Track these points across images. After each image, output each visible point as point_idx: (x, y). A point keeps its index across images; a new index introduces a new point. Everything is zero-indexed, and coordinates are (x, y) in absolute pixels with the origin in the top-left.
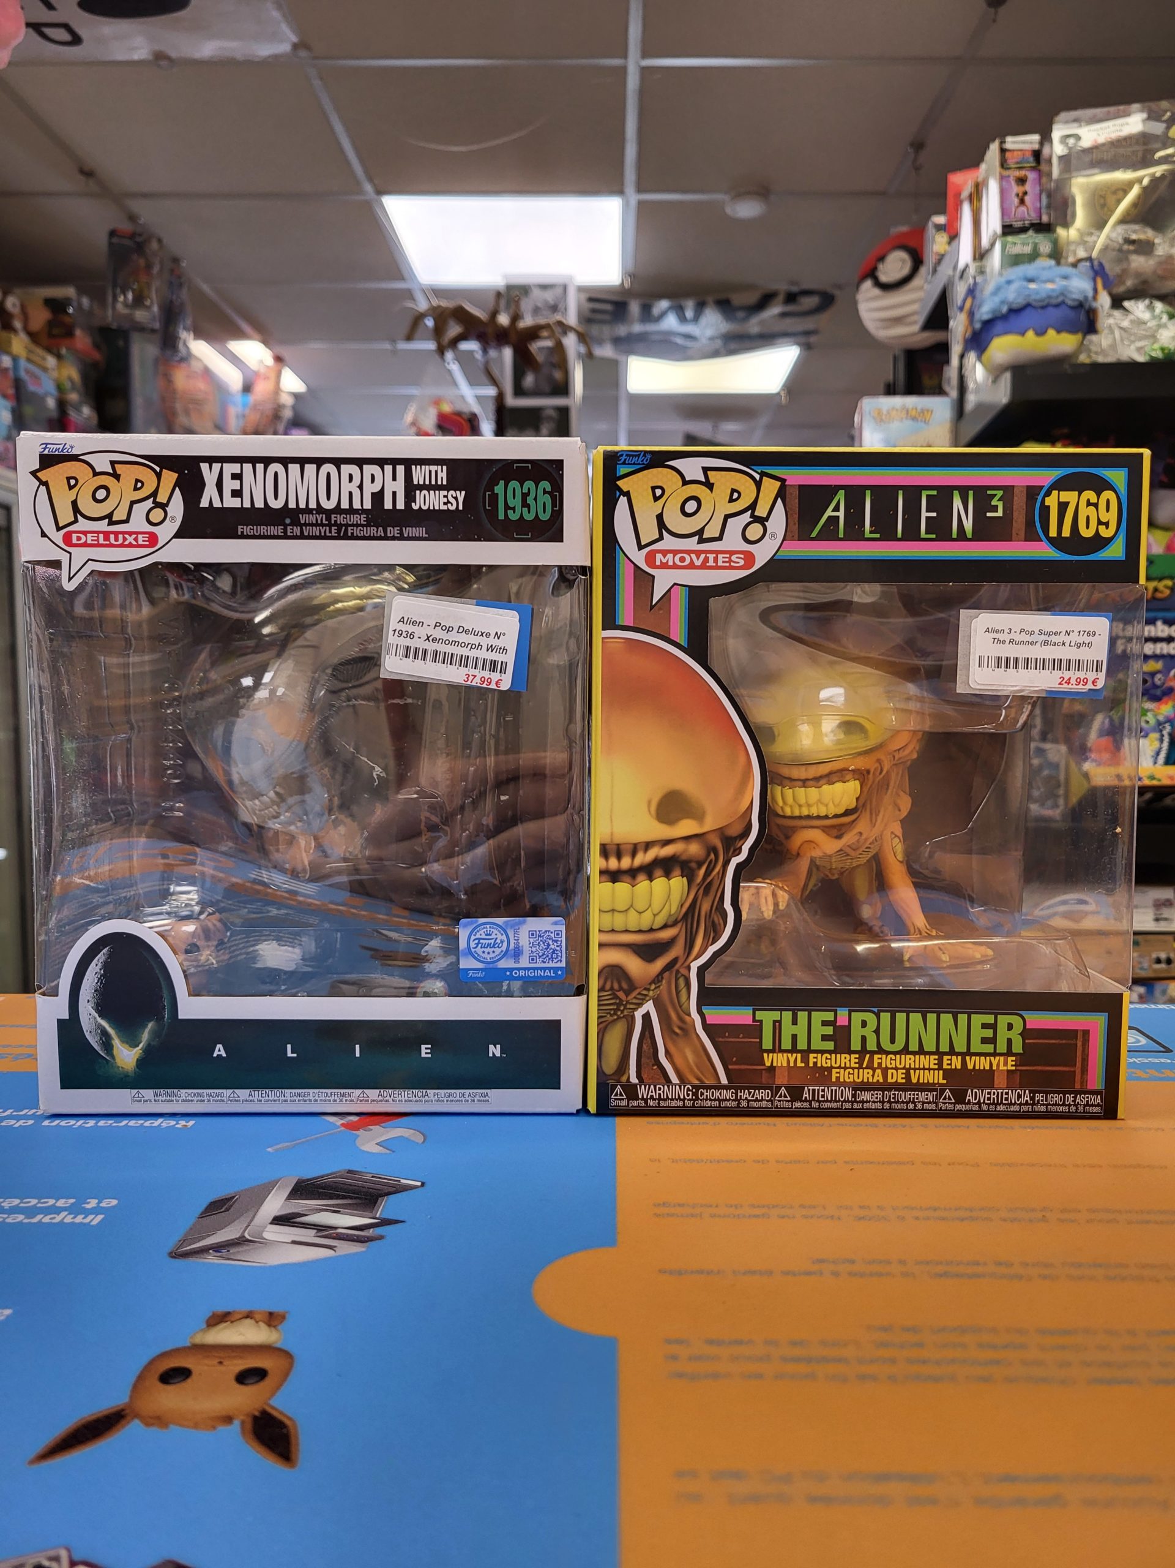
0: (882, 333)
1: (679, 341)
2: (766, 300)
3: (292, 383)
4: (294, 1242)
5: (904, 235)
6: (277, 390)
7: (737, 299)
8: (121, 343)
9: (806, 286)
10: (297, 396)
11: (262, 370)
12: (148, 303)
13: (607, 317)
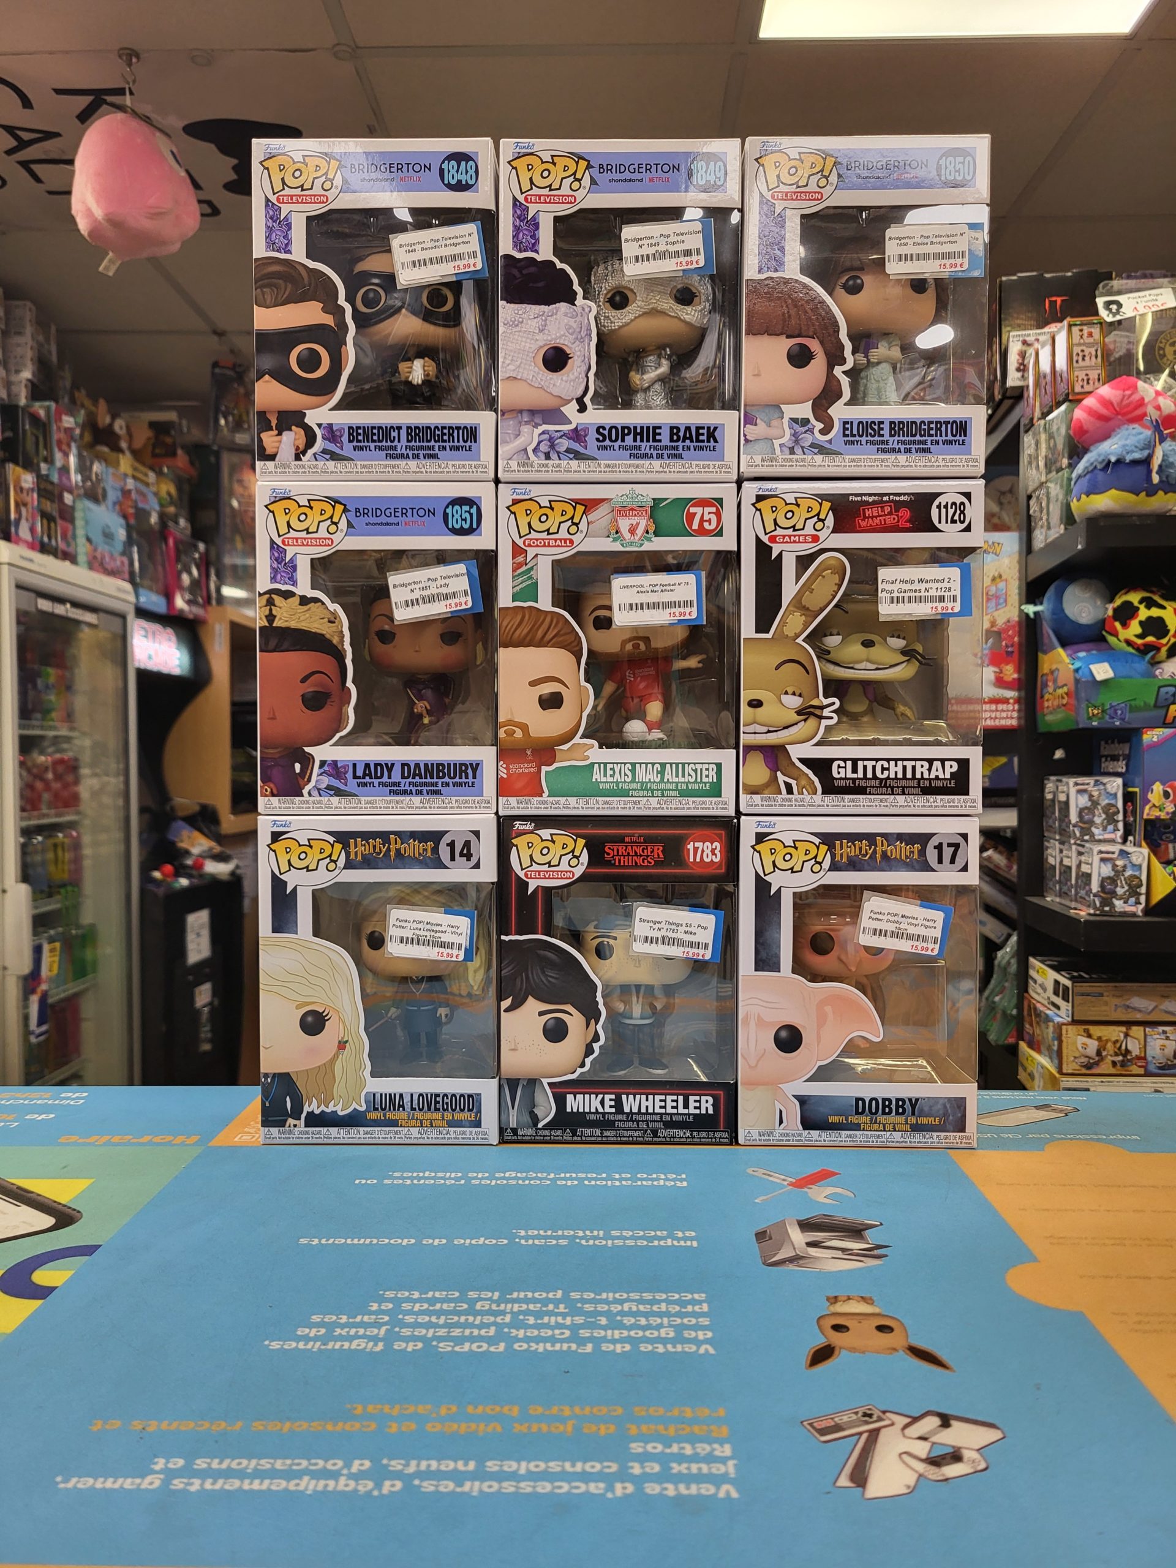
4: (834, 1258)
8: (213, 459)
12: (246, 426)
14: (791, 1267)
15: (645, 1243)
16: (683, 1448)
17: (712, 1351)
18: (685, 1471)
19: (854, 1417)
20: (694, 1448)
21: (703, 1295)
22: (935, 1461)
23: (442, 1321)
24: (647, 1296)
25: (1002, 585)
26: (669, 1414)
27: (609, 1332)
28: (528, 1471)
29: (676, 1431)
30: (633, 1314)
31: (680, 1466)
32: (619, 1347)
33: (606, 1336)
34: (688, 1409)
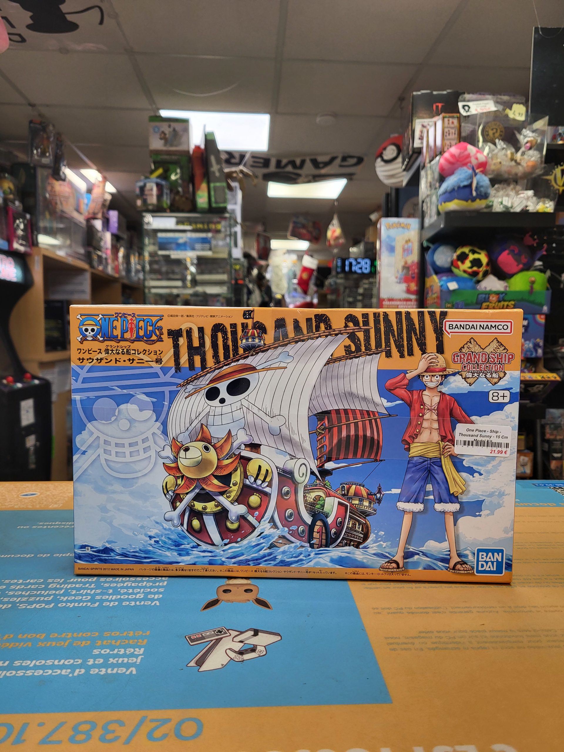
0: (387, 182)
1: (293, 176)
2: (333, 159)
3: (110, 188)
5: (396, 138)
6: (104, 191)
7: (320, 159)
8: (32, 171)
9: (352, 154)
10: (112, 194)
11: (97, 183)
12: (48, 154)
13: (261, 165)
16: (120, 651)
17: (158, 604)
18: (116, 662)
19: (213, 633)
20: (125, 651)
22: (241, 653)
23: (27, 594)
25: (410, 244)
26: (121, 635)
27: (111, 597)
28: (35, 665)
29: (121, 643)
30: (127, 588)
31: (113, 659)
32: (112, 603)
33: (108, 598)
34: (132, 632)
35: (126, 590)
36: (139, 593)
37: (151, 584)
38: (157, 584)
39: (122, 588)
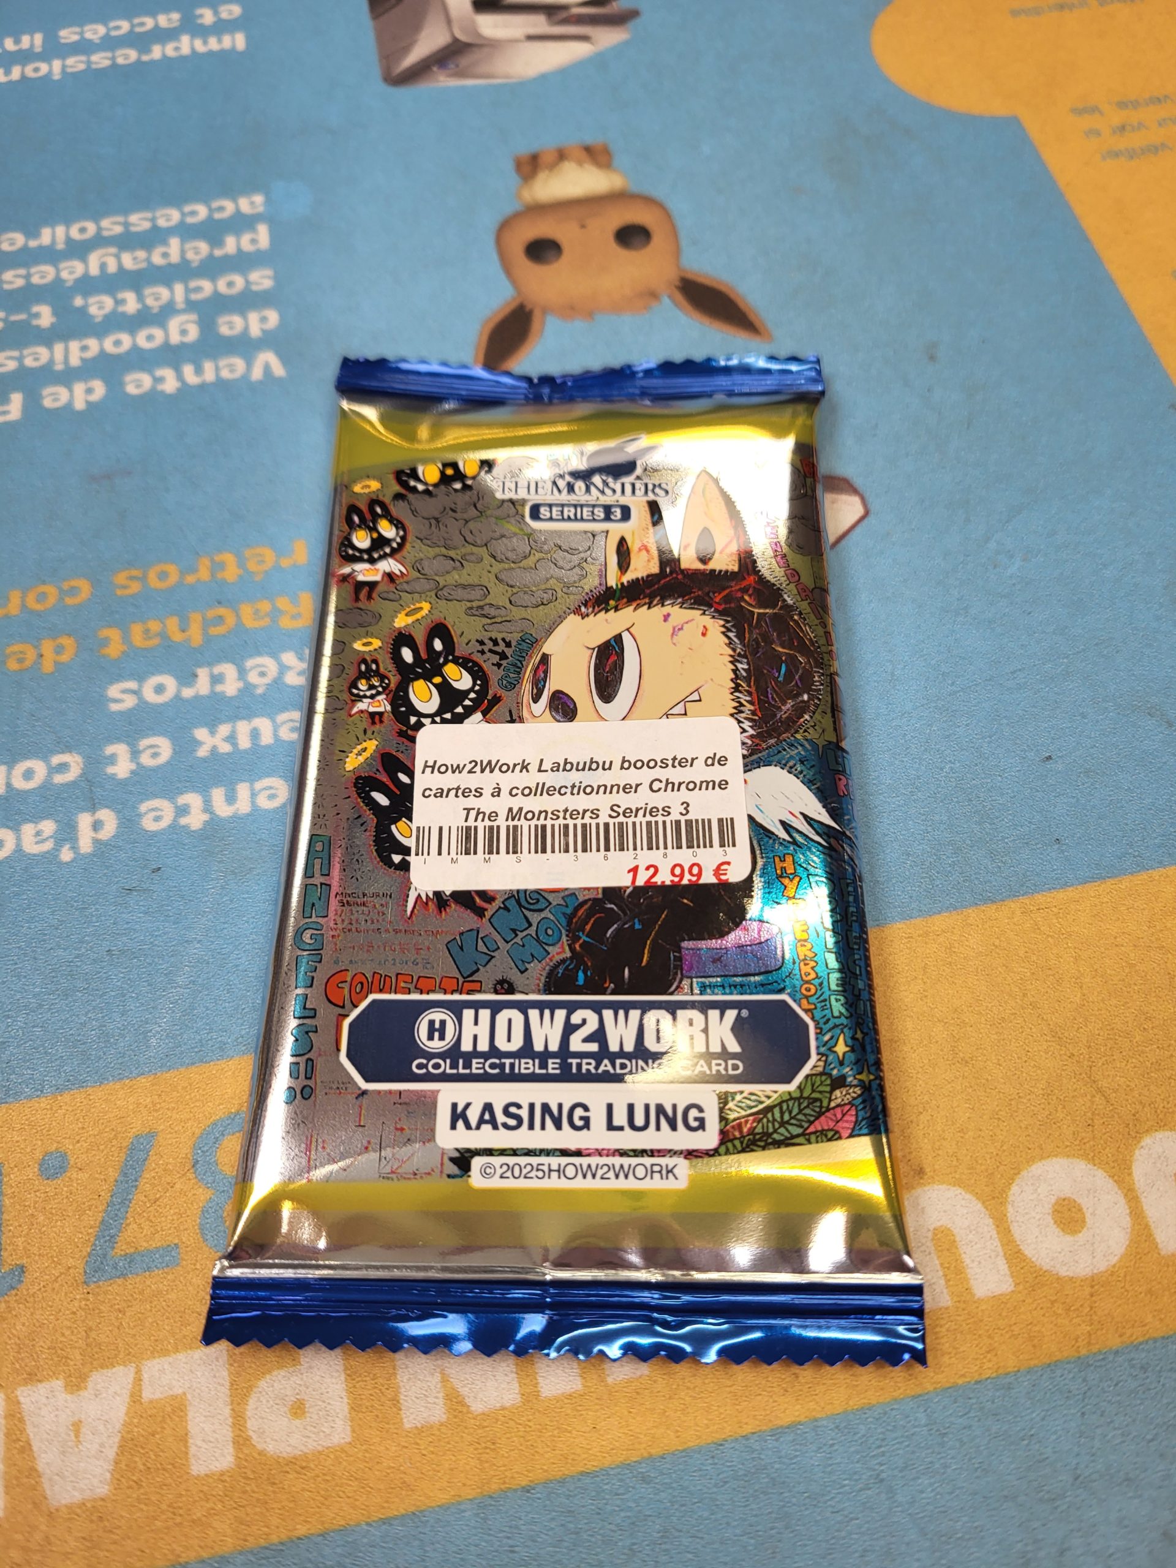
4: (531, 38)
14: (443, 82)
15: (133, 55)
16: (221, 679)
17: (278, 370)
18: (225, 748)
20: (242, 673)
21: (259, 199)
24: (139, 221)
26: (190, 579)
27: (59, 348)
29: (206, 624)
30: (109, 283)
31: (213, 733)
32: (79, 388)
33: (51, 361)
34: (229, 558)
35: (108, 302)
36: (169, 310)
37: (204, 247)
38: (230, 245)
39: (87, 285)
